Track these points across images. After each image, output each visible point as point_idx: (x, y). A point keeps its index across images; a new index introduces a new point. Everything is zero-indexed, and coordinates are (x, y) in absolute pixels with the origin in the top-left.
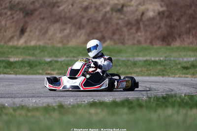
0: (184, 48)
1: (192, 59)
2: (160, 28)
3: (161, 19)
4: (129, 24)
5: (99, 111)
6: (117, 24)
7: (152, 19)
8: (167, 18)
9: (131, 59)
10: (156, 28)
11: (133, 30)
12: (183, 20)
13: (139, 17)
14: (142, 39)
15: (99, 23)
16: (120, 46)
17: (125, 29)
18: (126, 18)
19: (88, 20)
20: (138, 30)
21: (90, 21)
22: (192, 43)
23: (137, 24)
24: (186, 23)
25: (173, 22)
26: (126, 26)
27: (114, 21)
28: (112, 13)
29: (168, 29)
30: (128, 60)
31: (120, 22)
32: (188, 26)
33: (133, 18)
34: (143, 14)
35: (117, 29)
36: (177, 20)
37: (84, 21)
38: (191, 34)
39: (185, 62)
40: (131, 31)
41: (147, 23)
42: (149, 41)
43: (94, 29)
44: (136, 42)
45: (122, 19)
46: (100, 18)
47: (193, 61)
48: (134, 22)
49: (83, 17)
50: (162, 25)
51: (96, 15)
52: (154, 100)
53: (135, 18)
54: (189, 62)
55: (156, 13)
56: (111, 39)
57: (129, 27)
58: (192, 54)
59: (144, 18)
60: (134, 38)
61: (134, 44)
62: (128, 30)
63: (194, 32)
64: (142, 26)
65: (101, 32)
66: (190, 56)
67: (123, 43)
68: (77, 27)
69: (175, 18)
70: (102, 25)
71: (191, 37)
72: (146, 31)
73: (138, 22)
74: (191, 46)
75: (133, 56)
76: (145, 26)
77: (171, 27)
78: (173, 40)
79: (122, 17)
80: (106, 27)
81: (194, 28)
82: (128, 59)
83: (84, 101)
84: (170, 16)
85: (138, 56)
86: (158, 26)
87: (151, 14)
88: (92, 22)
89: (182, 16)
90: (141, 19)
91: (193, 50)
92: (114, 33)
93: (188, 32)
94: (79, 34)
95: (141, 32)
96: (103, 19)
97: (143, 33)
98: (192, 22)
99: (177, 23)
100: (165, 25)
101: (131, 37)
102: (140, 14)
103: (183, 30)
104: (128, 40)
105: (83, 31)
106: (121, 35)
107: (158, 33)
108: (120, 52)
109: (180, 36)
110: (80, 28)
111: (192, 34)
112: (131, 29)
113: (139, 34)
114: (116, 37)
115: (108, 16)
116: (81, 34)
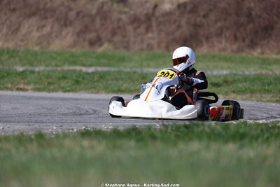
0: (214, 57)
1: (225, 72)
2: (179, 26)
3: (182, 14)
4: (135, 20)
5: (95, 143)
6: (119, 20)
7: (168, 14)
8: (189, 12)
9: (139, 70)
10: (174, 27)
11: (142, 29)
12: (212, 17)
13: (151, 11)
14: (154, 42)
15: (93, 18)
16: (123, 52)
17: (130, 28)
18: (132, 12)
19: (78, 14)
20: (148, 29)
21: (81, 15)
22: (224, 49)
23: (147, 21)
24: (216, 21)
25: (199, 20)
26: (132, 23)
27: (115, 16)
28: (112, 4)
29: (192, 29)
30: (135, 72)
31: (124, 17)
32: (219, 24)
33: (141, 11)
34: (156, 6)
35: (119, 27)
36: (204, 16)
37: (72, 14)
38: (223, 36)
39: (216, 77)
40: (139, 31)
41: (161, 19)
42: (163, 45)
43: (86, 27)
44: (145, 46)
45: (125, 13)
46: (94, 11)
47: (227, 75)
48: (143, 18)
49: (70, 9)
50: (183, 23)
51: (89, 7)
52: (172, 129)
53: (145, 12)
54: (220, 76)
55: (175, 6)
56: (110, 41)
57: (136, 25)
58: (225, 65)
59: (157, 13)
60: (142, 41)
61: (142, 50)
62: (135, 29)
63: (228, 34)
64: (154, 23)
65: (96, 31)
66: (222, 68)
67: (127, 48)
68: (62, 22)
69: (202, 13)
70: (98, 21)
71: (224, 41)
72: (160, 31)
73: (149, 17)
74: (223, 54)
75: (141, 66)
76: (159, 24)
77: (196, 26)
78: (197, 45)
79: (127, 10)
80: (102, 25)
81: (228, 28)
82: (134, 69)
83: (72, 129)
84: (194, 10)
85: (148, 66)
86: (177, 24)
87: (167, 7)
88: (83, 17)
89: (211, 10)
90: (153, 14)
91: (226, 60)
92: (114, 33)
93: (219, 34)
94: (64, 33)
95: (153, 32)
96: (98, 12)
97: (156, 34)
98: (225, 20)
99: (204, 21)
100: (188, 23)
101: (139, 38)
102: (152, 7)
103: (213, 30)
104: (134, 43)
105: (70, 29)
106: (124, 36)
107: (177, 34)
108: (122, 60)
109: (207, 38)
110: (65, 25)
111: (226, 37)
112: (139, 27)
113: (150, 35)
114: (117, 39)
115: (106, 8)
116: (67, 34)
